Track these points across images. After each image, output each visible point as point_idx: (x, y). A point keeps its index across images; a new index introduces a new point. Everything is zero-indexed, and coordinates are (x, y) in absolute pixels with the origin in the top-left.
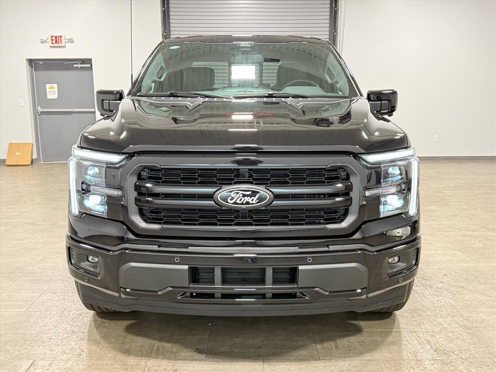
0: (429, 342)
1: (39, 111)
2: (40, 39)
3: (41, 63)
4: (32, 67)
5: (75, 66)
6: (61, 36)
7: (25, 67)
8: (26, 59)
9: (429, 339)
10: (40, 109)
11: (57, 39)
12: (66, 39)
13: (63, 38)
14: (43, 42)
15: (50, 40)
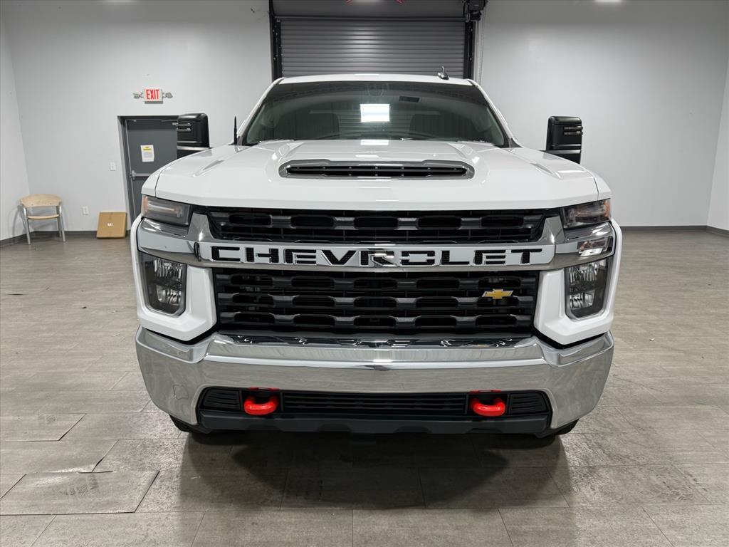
0: (600, 446)
1: (133, 176)
2: (134, 94)
3: (135, 121)
4: (124, 126)
5: (174, 124)
6: (157, 90)
7: (116, 126)
8: (118, 117)
9: (599, 442)
10: (134, 174)
11: (153, 93)
12: (163, 94)
13: (160, 93)
14: (137, 97)
15: (145, 95)
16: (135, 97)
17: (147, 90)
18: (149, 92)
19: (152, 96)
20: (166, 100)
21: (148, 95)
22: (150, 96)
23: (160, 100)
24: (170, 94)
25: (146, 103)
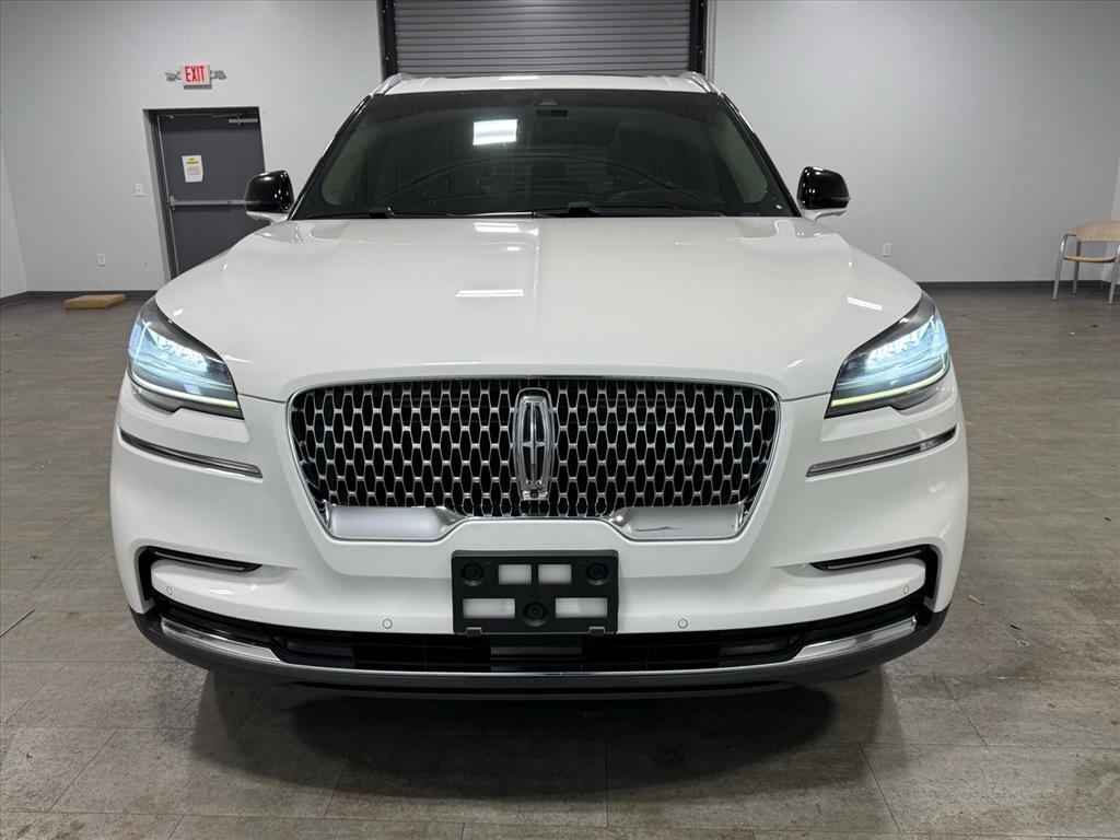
1: (172, 204)
2: (167, 74)
3: (172, 117)
4: (156, 125)
5: (231, 121)
6: (202, 67)
8: (144, 110)
10: (173, 201)
11: (196, 72)
12: (211, 72)
13: (206, 71)
14: (172, 78)
15: (183, 75)
16: (169, 79)
17: (187, 68)
18: (190, 71)
19: (194, 76)
20: (215, 82)
21: (187, 74)
22: (190, 77)
23: (207, 82)
24: (222, 72)
25: (186, 87)
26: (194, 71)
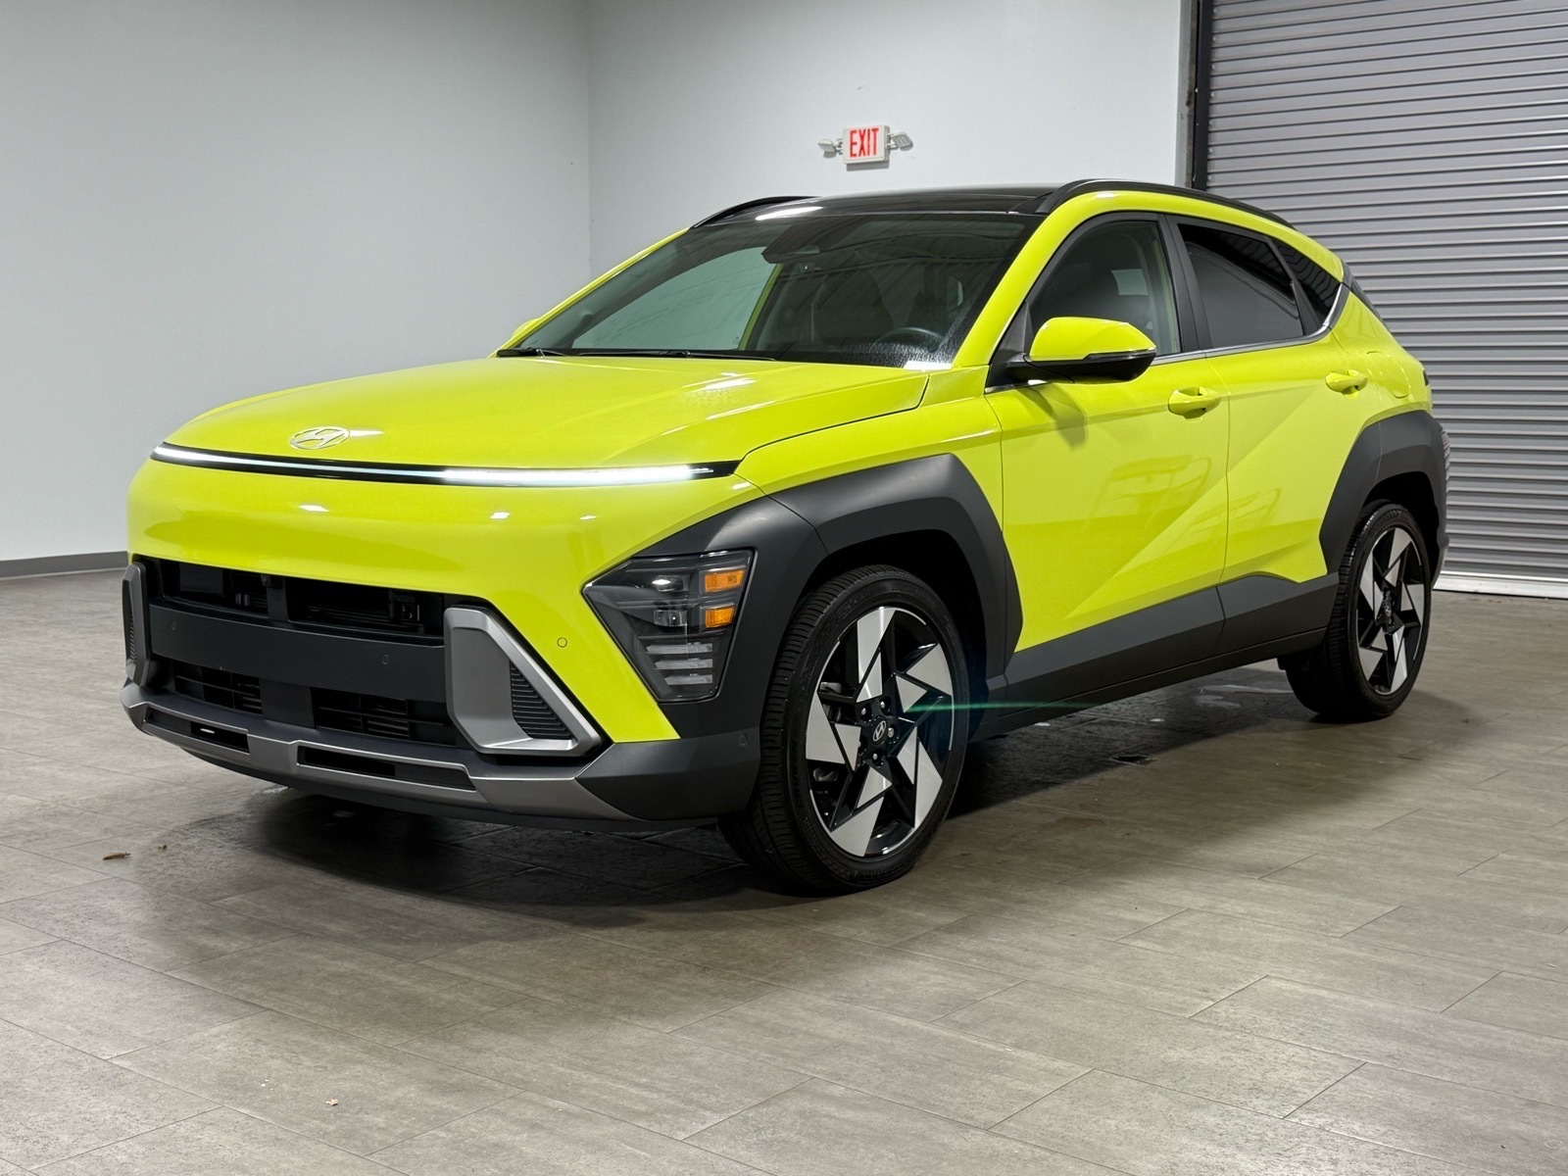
6: (875, 130)
11: (864, 138)
12: (889, 138)
13: (881, 137)
14: (831, 151)
15: (846, 148)
16: (828, 155)
17: (853, 132)
18: (857, 138)
19: (862, 148)
20: (896, 156)
21: (853, 144)
22: (856, 149)
23: (880, 156)
24: (905, 136)
25: (851, 167)
26: (862, 137)
